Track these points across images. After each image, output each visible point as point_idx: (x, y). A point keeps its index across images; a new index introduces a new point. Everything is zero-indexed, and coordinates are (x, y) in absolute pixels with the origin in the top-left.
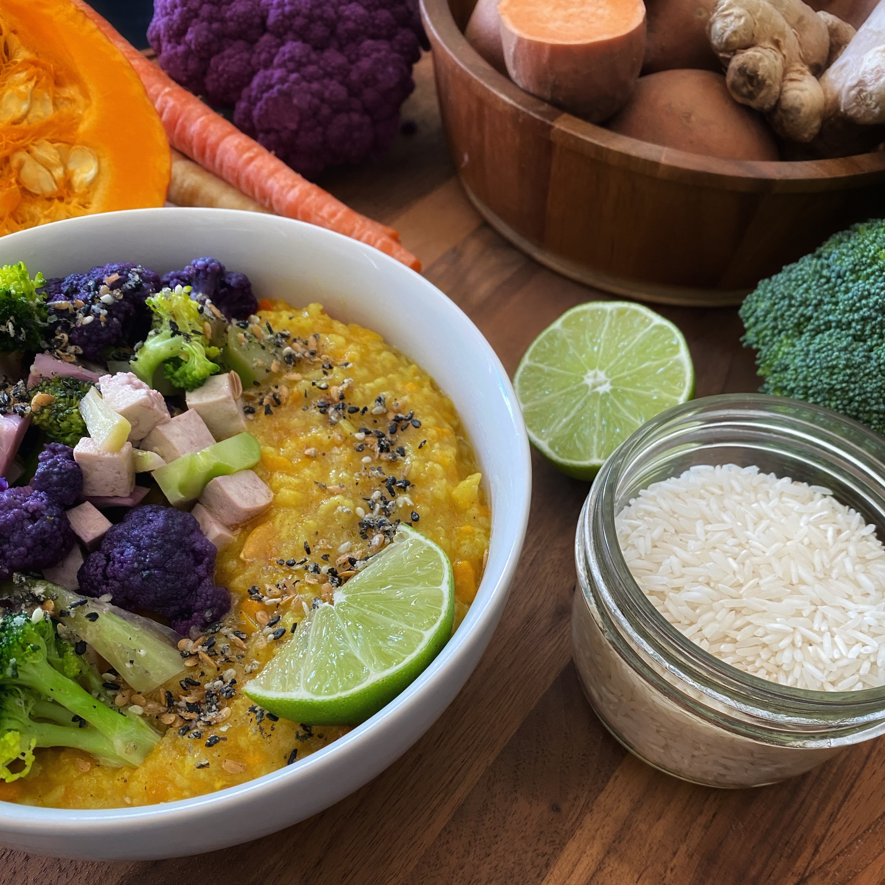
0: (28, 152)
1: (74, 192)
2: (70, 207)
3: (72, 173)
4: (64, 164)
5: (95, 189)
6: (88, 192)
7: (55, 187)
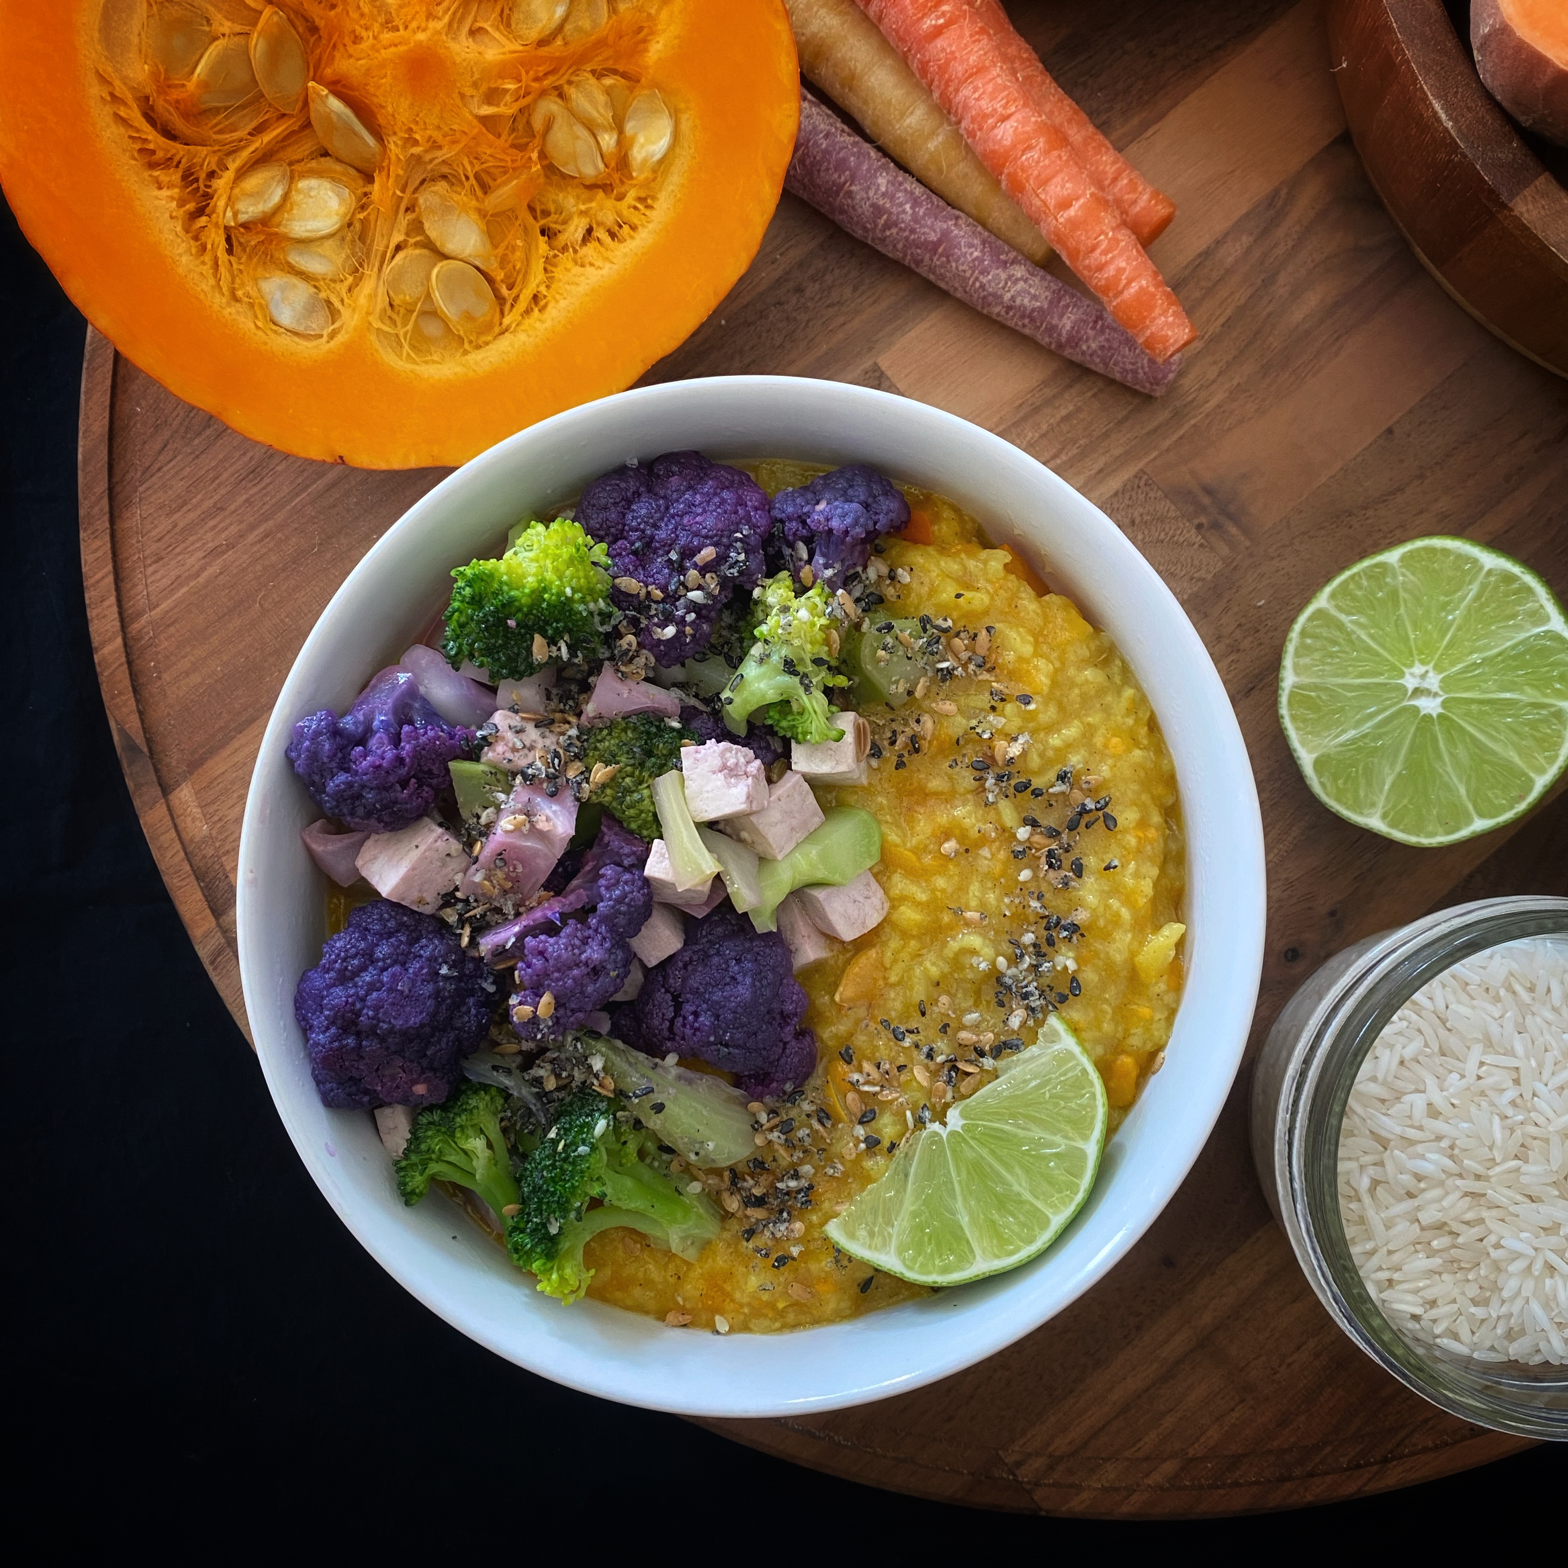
0: (561, 96)
1: (632, 178)
2: (623, 205)
3: (633, 140)
4: (619, 125)
5: (666, 172)
6: (654, 180)
7: (601, 166)
